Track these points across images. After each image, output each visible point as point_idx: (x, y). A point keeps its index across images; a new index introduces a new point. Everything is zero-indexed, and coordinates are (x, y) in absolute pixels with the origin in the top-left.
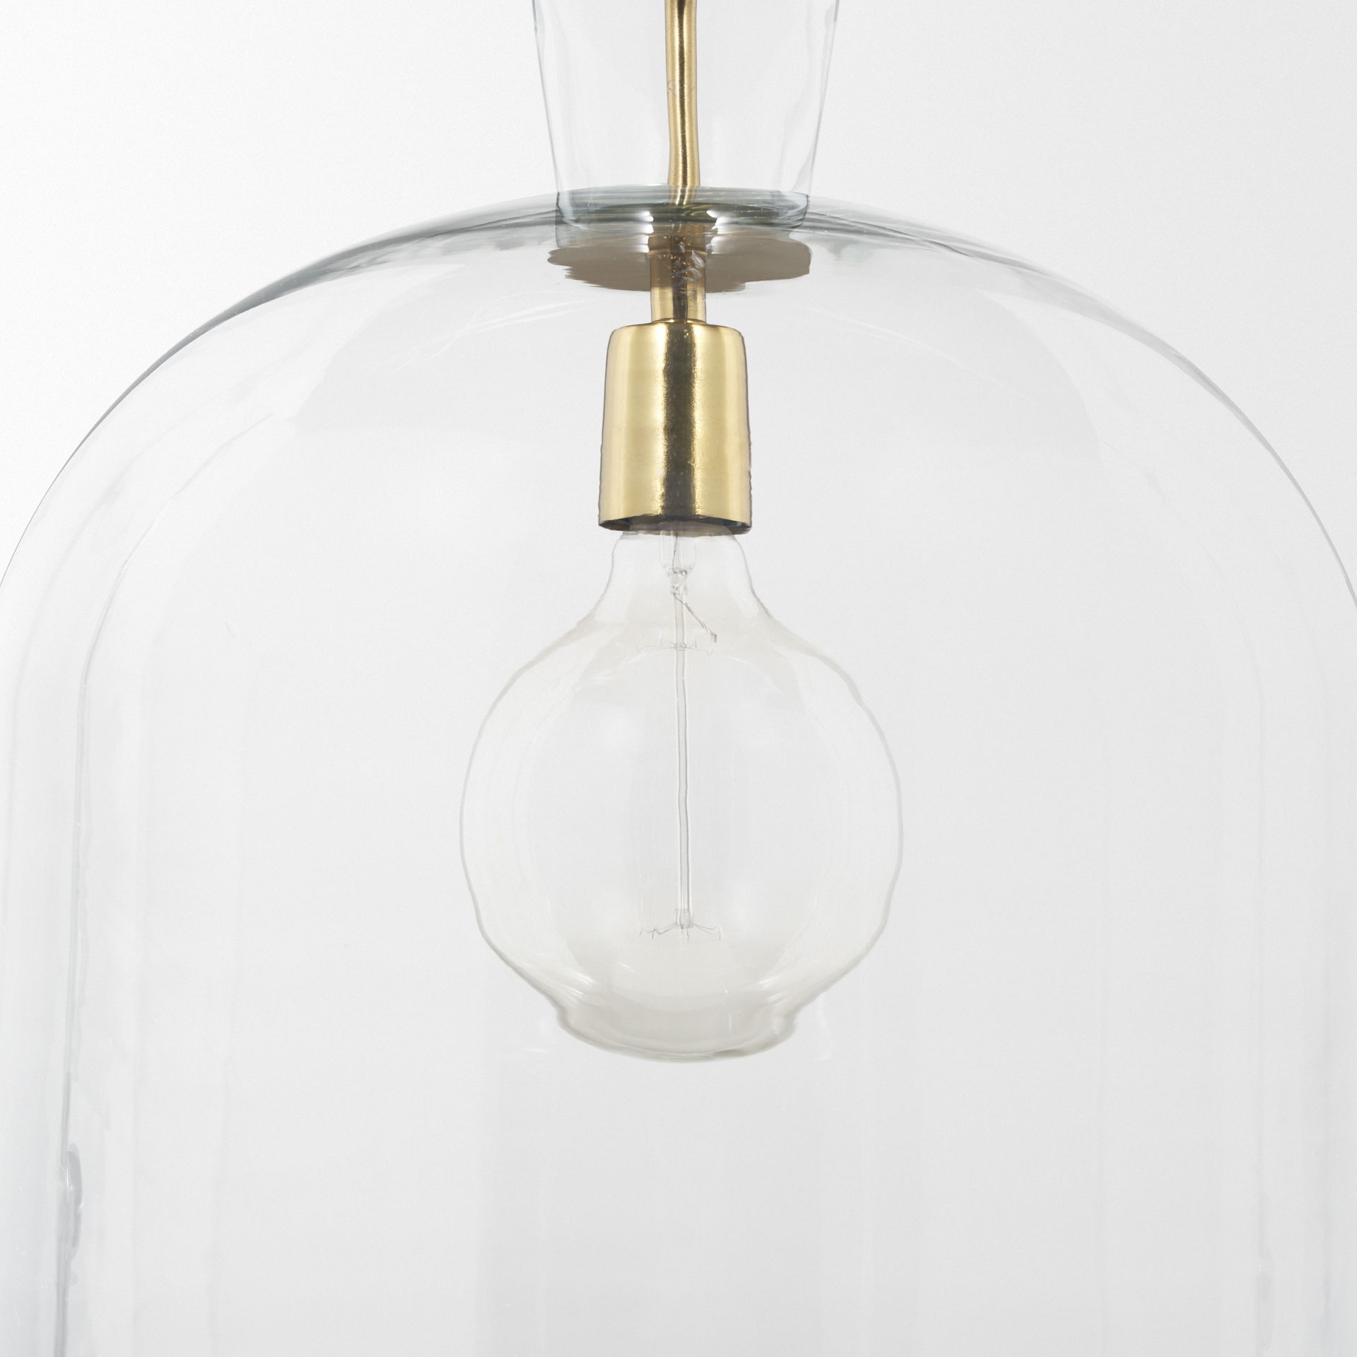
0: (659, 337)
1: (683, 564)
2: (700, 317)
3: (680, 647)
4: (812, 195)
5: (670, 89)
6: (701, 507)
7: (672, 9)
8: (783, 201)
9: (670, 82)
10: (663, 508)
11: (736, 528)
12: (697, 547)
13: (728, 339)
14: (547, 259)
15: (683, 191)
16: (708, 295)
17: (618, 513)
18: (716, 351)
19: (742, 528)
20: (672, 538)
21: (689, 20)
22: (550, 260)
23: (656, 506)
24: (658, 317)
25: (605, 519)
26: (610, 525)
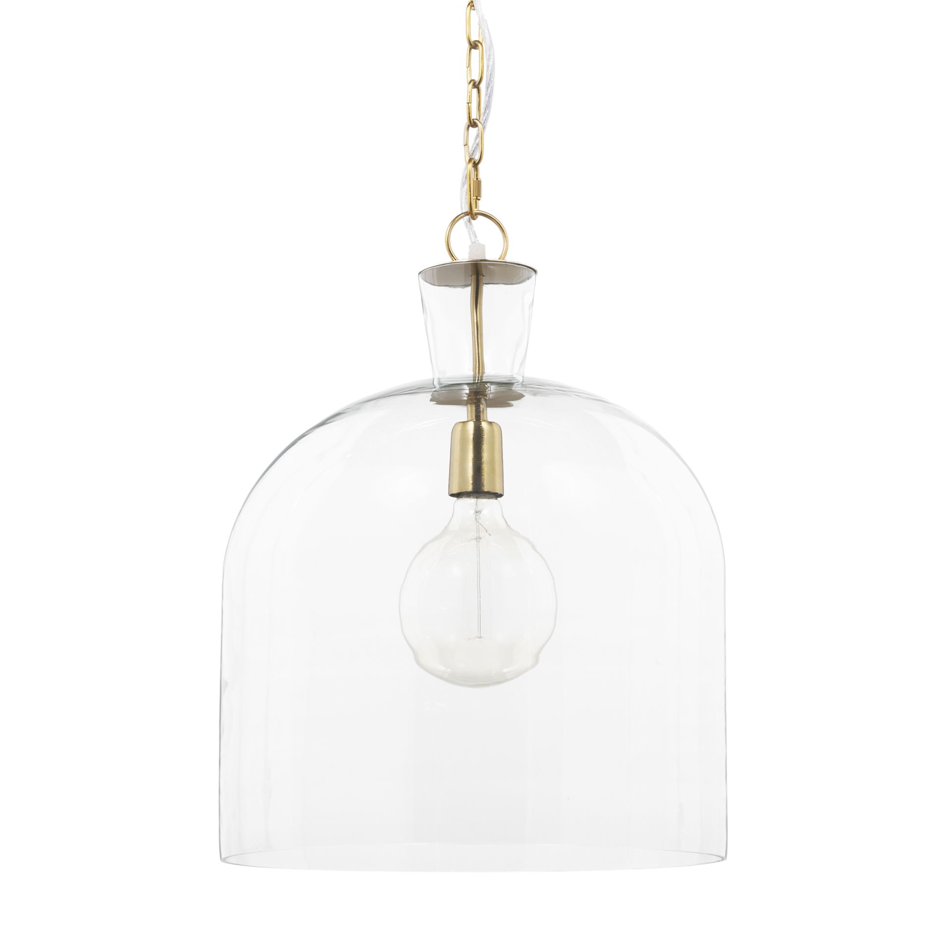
0: (471, 426)
1: (479, 509)
2: (485, 419)
3: (478, 538)
4: (524, 376)
5: (473, 335)
6: (486, 488)
7: (473, 305)
8: (515, 380)
9: (473, 332)
10: (473, 488)
11: (497, 496)
12: (484, 502)
13: (495, 427)
14: (429, 400)
15: (478, 377)
16: (488, 408)
17: (455, 491)
18: (492, 431)
19: (501, 496)
20: (475, 499)
21: (480, 310)
22: (430, 401)
23: (470, 488)
24: (470, 419)
25: (451, 493)
26: (452, 495)
